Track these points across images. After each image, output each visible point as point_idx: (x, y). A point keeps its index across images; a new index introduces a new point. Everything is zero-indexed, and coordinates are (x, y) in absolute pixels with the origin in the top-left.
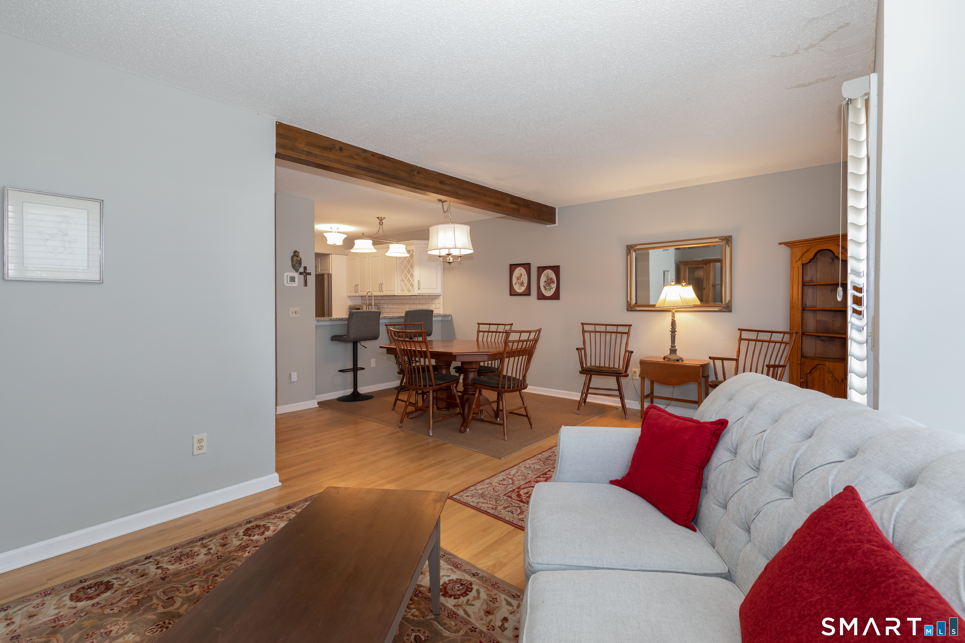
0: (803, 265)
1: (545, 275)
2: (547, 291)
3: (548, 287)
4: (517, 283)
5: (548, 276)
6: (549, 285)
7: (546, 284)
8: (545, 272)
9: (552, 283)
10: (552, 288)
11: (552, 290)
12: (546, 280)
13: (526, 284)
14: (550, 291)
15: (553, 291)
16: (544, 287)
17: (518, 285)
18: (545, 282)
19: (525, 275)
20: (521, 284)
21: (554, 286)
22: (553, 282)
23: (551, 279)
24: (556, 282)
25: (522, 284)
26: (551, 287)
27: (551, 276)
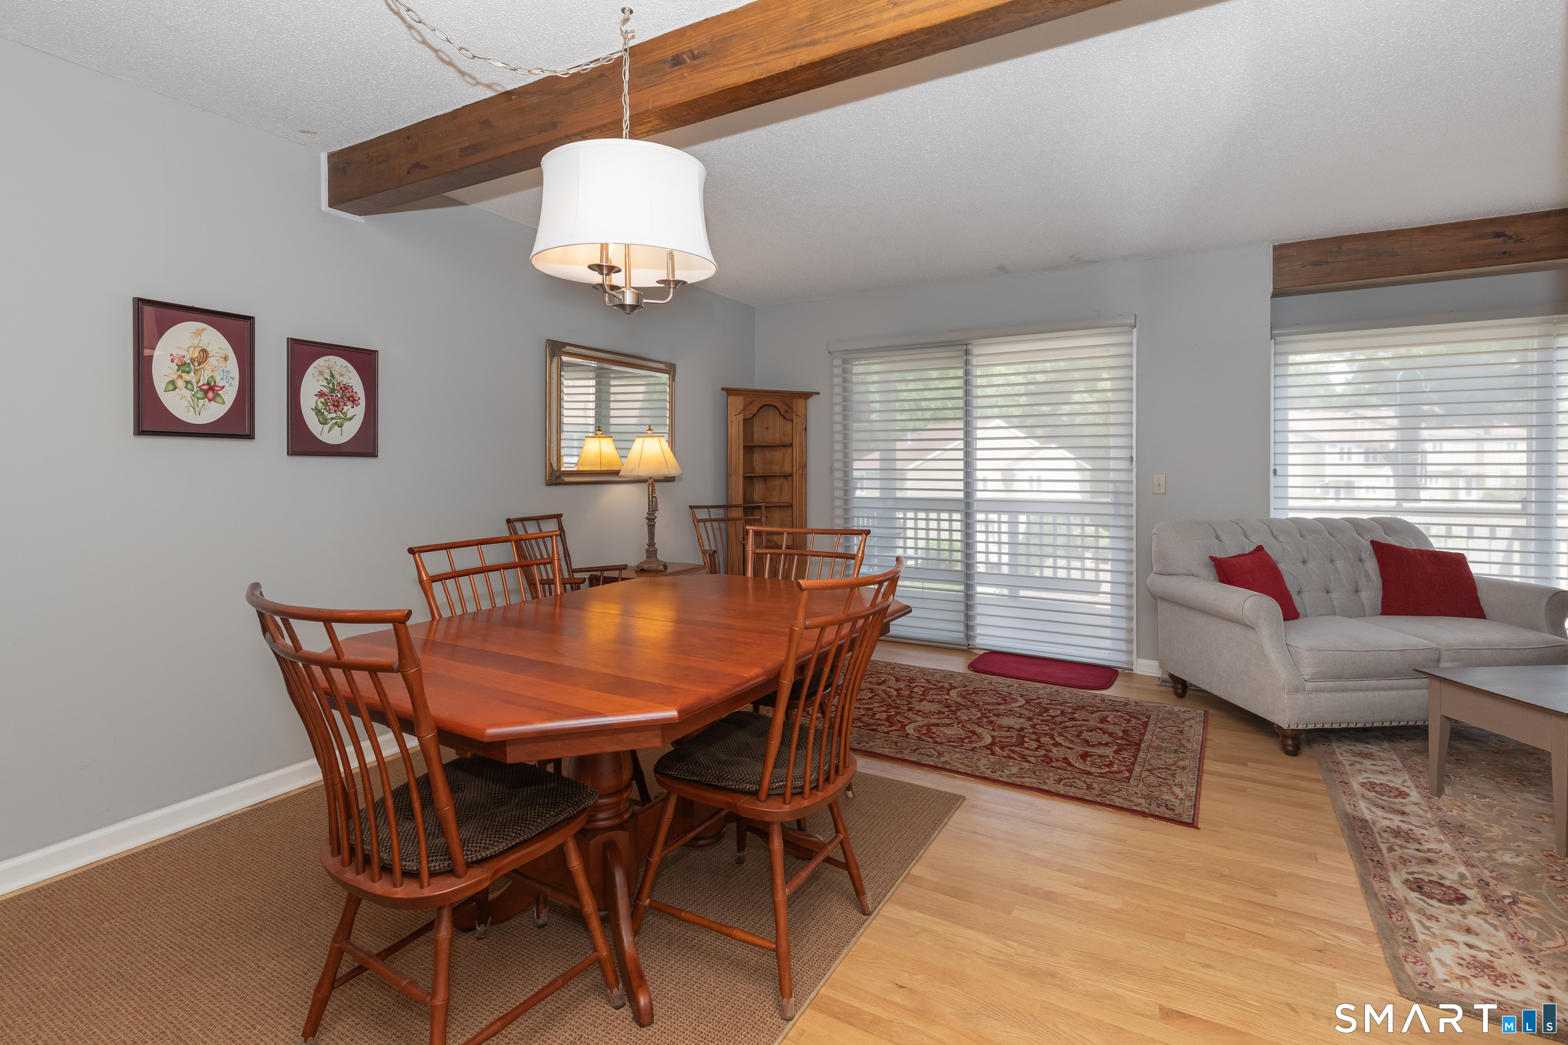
0: (745, 420)
1: (321, 373)
2: (327, 427)
3: (334, 415)
4: (180, 383)
5: (332, 376)
6: (337, 406)
7: (325, 404)
8: (321, 362)
9: (350, 404)
10: (350, 419)
11: (347, 424)
12: (325, 390)
13: (229, 395)
14: (340, 426)
15: (351, 429)
16: (318, 412)
17: (188, 393)
18: (321, 394)
19: (226, 358)
20: (206, 392)
21: (357, 413)
22: (354, 401)
23: (345, 388)
24: (363, 402)
25: (211, 390)
26: (346, 415)
27: (345, 380)
